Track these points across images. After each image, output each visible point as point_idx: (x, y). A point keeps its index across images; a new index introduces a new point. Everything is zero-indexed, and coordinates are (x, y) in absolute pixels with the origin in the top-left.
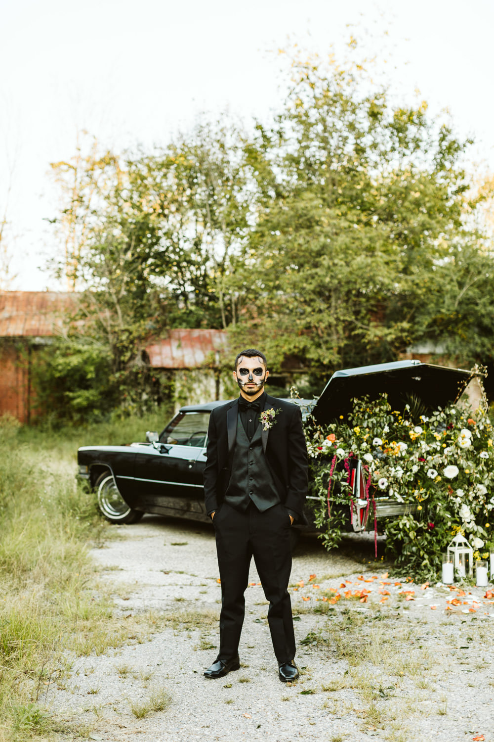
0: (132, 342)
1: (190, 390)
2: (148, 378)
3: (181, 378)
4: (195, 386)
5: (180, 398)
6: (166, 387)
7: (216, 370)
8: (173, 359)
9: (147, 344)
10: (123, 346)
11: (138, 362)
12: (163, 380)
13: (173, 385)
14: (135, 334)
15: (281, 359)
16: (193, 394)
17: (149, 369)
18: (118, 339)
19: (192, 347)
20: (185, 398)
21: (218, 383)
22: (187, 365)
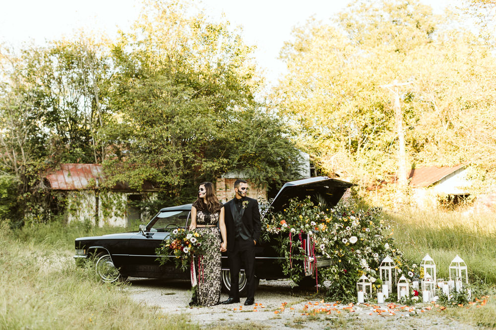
0: (36, 172)
1: (78, 204)
2: (49, 197)
3: (72, 196)
4: (82, 201)
5: (72, 210)
6: (62, 203)
7: (96, 190)
8: (66, 183)
9: (47, 174)
10: (30, 175)
11: (42, 186)
12: (60, 198)
13: (66, 201)
14: (38, 167)
15: (142, 182)
16: (80, 207)
17: (50, 191)
18: (26, 171)
19: (79, 175)
20: (75, 210)
21: (97, 199)
22: (76, 188)
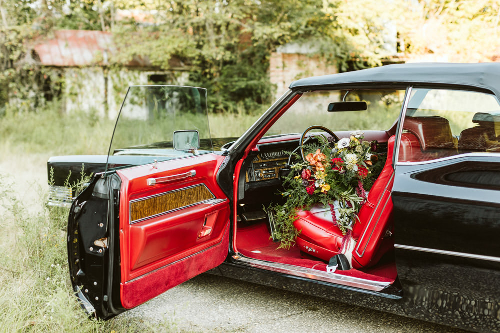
0: (20, 41)
1: (80, 86)
2: (39, 76)
3: (71, 75)
4: (85, 82)
5: (71, 94)
6: (57, 84)
7: (105, 67)
8: (62, 57)
9: (36, 43)
10: (13, 46)
11: (29, 61)
12: (54, 77)
13: (64, 82)
14: (23, 34)
15: (168, 57)
16: (83, 90)
17: (40, 67)
18: (6, 38)
19: (79, 46)
20: (76, 94)
21: (106, 79)
22: (77, 63)
